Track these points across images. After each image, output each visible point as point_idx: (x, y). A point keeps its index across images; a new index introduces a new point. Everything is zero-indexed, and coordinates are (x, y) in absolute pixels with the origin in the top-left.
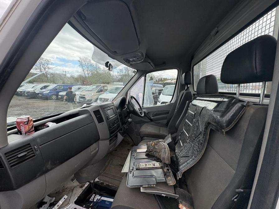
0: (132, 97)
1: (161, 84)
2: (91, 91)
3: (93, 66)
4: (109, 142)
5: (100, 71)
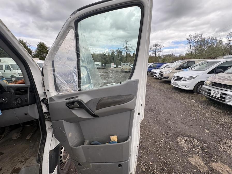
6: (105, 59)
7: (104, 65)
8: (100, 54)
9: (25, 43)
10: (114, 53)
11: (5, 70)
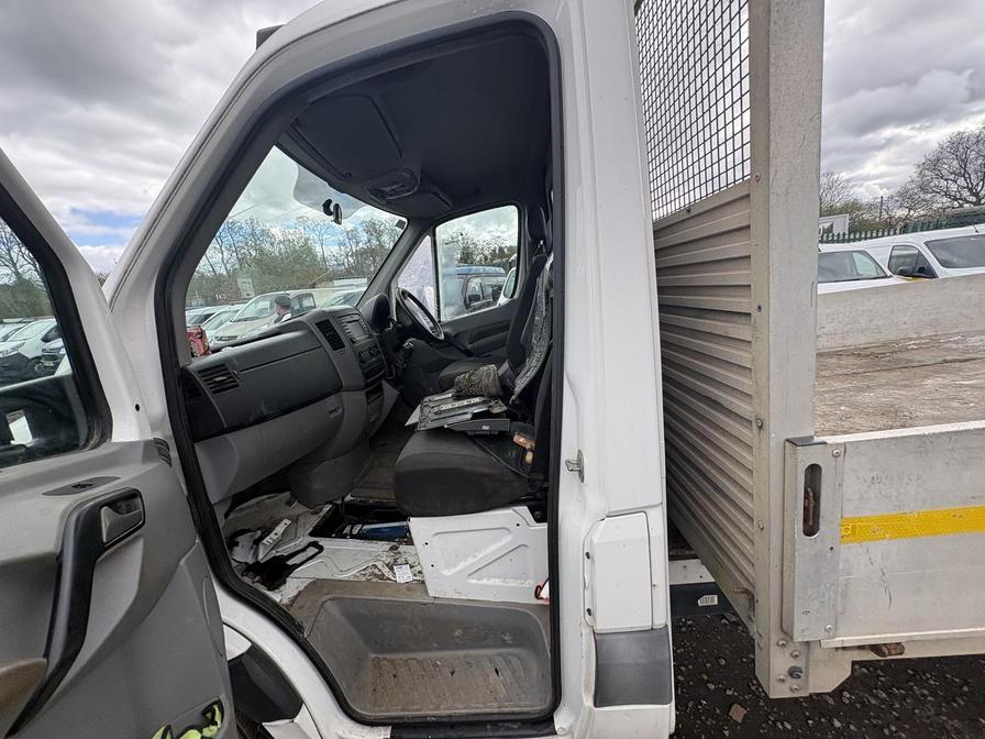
0: (405, 293)
1: (498, 265)
2: (253, 319)
3: (241, 228)
4: (364, 397)
5: (272, 244)
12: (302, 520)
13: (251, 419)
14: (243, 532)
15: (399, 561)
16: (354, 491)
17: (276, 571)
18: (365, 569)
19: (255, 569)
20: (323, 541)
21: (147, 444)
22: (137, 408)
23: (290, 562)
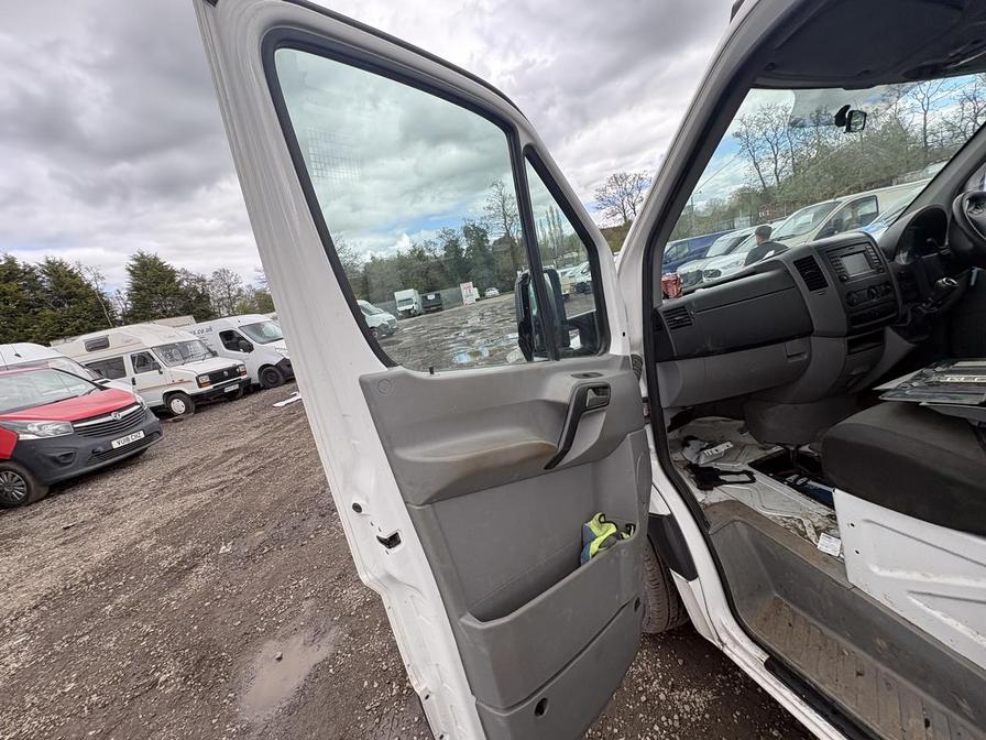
6: (425, 274)
7: (431, 297)
8: (401, 258)
9: (75, 271)
10: (457, 240)
11: (134, 375)
12: (746, 450)
13: (698, 351)
14: (696, 439)
15: (832, 532)
16: (815, 444)
17: (708, 479)
18: (788, 518)
19: (694, 468)
20: (758, 475)
21: (626, 358)
22: (624, 334)
23: (721, 477)
